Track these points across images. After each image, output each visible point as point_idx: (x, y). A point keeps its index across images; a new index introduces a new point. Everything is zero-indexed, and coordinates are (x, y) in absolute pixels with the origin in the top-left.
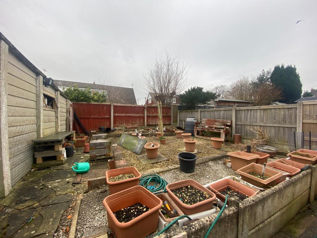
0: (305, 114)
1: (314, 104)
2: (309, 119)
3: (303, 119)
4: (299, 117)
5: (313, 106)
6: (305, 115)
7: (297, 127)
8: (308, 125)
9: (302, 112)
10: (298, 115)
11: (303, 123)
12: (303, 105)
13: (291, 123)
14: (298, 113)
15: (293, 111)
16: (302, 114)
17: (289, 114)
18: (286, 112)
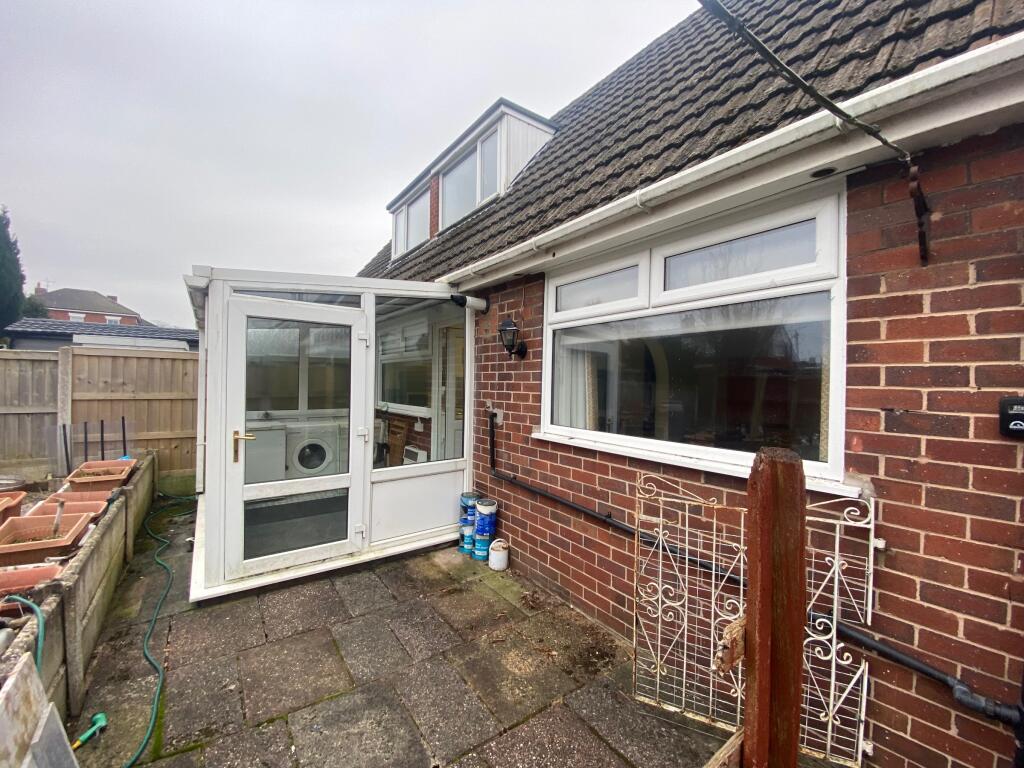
0: (79, 379)
1: (98, 356)
2: (89, 391)
3: (73, 391)
4: (64, 386)
5: (96, 360)
6: (77, 381)
7: (59, 411)
8: (86, 404)
9: (70, 371)
10: (60, 380)
11: (73, 401)
12: (74, 355)
13: (40, 400)
14: (60, 375)
15: (48, 370)
16: (70, 377)
17: (36, 377)
18: (26, 371)
